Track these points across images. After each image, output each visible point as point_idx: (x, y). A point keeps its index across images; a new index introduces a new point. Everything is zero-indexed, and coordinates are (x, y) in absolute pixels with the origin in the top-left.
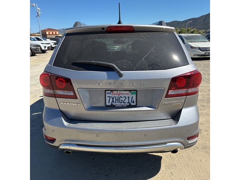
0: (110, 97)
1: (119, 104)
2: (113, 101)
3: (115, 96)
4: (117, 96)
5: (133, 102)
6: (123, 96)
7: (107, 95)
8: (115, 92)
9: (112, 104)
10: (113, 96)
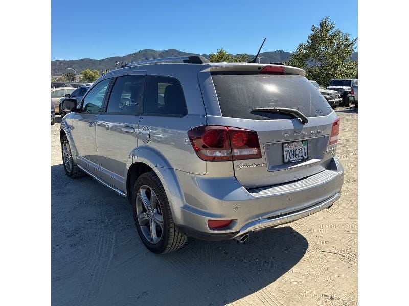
0: (287, 151)
1: (295, 158)
2: (290, 156)
3: (291, 149)
4: (292, 149)
5: (305, 155)
6: (297, 148)
7: (285, 149)
8: (291, 144)
9: (289, 160)
10: (289, 150)
